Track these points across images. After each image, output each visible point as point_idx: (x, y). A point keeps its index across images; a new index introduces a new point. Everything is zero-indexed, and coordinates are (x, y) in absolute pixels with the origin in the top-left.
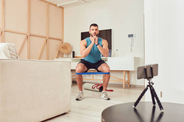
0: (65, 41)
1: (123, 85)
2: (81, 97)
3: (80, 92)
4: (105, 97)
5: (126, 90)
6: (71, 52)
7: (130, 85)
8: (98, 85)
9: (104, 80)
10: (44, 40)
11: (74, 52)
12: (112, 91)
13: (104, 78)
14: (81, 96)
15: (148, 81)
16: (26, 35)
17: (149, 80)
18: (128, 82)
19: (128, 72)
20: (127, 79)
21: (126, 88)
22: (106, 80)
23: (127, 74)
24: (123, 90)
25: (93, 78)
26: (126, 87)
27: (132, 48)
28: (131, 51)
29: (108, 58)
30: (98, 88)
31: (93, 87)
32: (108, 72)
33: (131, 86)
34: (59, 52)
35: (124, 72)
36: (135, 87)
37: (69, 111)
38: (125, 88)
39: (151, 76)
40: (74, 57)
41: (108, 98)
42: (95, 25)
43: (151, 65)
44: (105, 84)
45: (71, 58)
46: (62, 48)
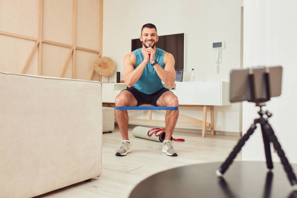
0: (105, 54)
1: (201, 130)
2: (125, 151)
3: (125, 141)
4: (168, 151)
5: (208, 140)
6: (114, 72)
7: (215, 132)
8: (158, 129)
9: (167, 122)
10: (68, 51)
11: (119, 73)
12: (183, 140)
13: (168, 116)
14: (126, 148)
15: (258, 109)
16: (36, 41)
17: (261, 106)
18: (212, 126)
19: (211, 108)
20: (209, 121)
21: (207, 137)
22: (172, 121)
23: (209, 113)
24: (202, 140)
25: (151, 119)
26: (207, 135)
27: (218, 67)
28: (218, 72)
29: (177, 83)
30: (157, 136)
31: (150, 134)
32: (174, 106)
33: (217, 133)
34: (94, 73)
35: (205, 108)
36: (222, 134)
37: (98, 176)
38: (205, 137)
39: (265, 97)
40: (118, 81)
41: (174, 152)
42: (151, 26)
43: (265, 69)
44: (169, 128)
45: (114, 83)
46: (100, 66)
